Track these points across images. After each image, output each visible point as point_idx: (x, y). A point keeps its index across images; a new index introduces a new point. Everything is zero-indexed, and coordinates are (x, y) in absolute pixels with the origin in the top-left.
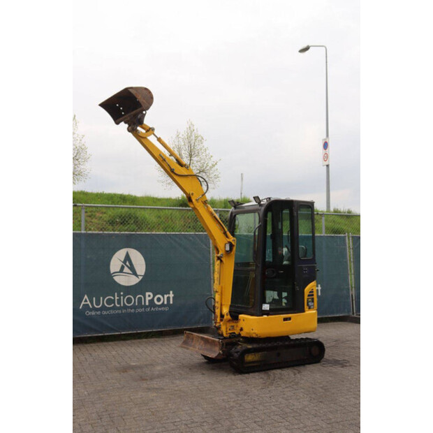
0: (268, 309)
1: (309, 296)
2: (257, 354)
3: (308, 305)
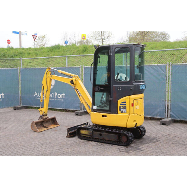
0: (96, 109)
1: (121, 104)
2: (87, 131)
3: (120, 110)
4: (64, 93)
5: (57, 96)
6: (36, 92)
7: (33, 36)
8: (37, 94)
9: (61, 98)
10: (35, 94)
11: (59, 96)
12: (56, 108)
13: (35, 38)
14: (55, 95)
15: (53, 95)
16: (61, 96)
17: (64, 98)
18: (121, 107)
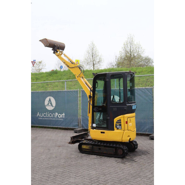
4: (64, 113)
5: (57, 116)
6: (38, 113)
7: (32, 62)
8: (39, 115)
9: (61, 118)
10: (38, 115)
11: (60, 116)
12: (57, 127)
13: (33, 64)
14: (56, 115)
15: (54, 115)
16: (61, 116)
17: (64, 117)
18: (117, 125)
